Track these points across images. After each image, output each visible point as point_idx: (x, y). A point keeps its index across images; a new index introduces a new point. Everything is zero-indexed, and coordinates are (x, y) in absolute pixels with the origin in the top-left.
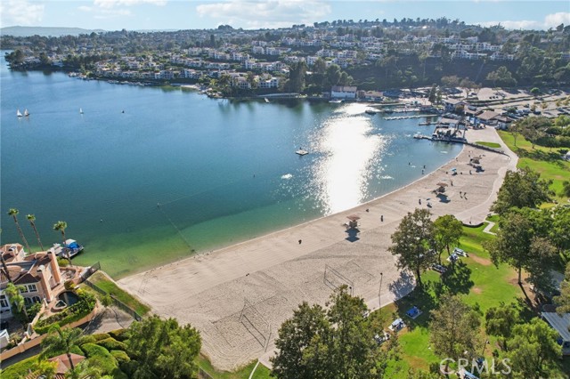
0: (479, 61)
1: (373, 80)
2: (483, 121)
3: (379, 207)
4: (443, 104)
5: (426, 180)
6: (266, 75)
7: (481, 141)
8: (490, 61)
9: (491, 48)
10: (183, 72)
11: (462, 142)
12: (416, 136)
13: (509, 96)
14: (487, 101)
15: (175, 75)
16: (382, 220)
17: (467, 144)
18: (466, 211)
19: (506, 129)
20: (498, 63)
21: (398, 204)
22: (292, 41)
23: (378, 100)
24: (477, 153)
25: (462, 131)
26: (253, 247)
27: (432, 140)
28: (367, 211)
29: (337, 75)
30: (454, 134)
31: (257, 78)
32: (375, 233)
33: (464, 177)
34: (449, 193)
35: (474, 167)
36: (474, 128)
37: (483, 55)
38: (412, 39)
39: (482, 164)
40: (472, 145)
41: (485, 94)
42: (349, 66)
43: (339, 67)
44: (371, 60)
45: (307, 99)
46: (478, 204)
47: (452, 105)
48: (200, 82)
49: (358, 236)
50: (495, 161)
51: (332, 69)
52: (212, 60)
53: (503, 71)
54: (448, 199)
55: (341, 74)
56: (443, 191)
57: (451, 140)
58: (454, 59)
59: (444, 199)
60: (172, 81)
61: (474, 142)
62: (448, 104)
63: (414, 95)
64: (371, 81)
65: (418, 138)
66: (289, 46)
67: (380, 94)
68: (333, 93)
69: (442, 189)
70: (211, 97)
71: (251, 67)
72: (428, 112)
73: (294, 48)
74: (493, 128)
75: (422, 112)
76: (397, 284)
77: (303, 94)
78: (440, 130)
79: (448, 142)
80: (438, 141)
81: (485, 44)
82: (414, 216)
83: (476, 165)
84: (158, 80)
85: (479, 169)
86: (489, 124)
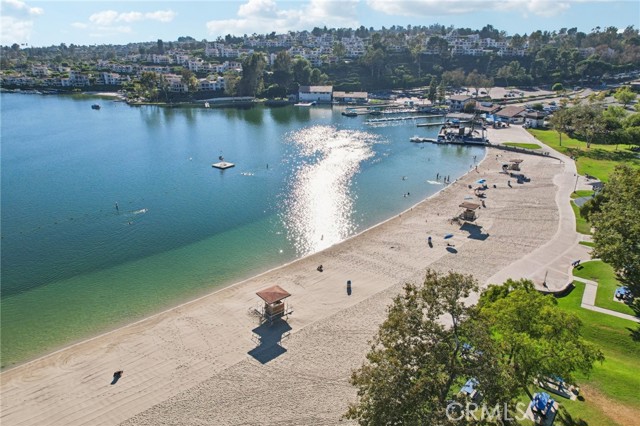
0: (484, 58)
1: (355, 80)
2: (505, 119)
3: (346, 259)
4: (447, 104)
5: (436, 200)
6: (212, 77)
7: (510, 141)
8: (498, 57)
9: (496, 45)
10: (102, 77)
11: (482, 143)
12: (414, 139)
13: (527, 94)
14: (502, 100)
16: (349, 291)
17: (490, 146)
18: (526, 257)
19: (539, 127)
20: (507, 58)
21: (386, 250)
23: (361, 102)
24: (509, 158)
25: (480, 131)
27: (439, 143)
28: (320, 269)
29: (307, 72)
30: (469, 134)
32: (327, 330)
33: (501, 192)
34: (483, 221)
35: (512, 175)
36: (494, 127)
37: (488, 51)
39: (523, 170)
40: (498, 147)
41: (497, 93)
42: (324, 64)
43: (308, 61)
44: (353, 58)
45: (267, 105)
46: (543, 241)
47: (459, 102)
48: (123, 89)
49: (283, 343)
50: (540, 166)
51: (301, 64)
53: (515, 67)
54: (483, 232)
55: (311, 71)
56: (472, 219)
57: (466, 141)
58: (455, 56)
59: (476, 233)
60: (85, 88)
61: (500, 142)
62: (453, 101)
63: (408, 96)
64: (355, 81)
65: (418, 141)
66: (251, 48)
67: (364, 95)
68: (301, 94)
69: (469, 215)
71: (195, 69)
72: (427, 113)
74: (520, 126)
75: (419, 113)
77: (260, 97)
78: (449, 130)
80: (447, 144)
81: (488, 40)
82: (425, 295)
83: (515, 172)
84: (66, 87)
85: (522, 179)
86: (512, 122)
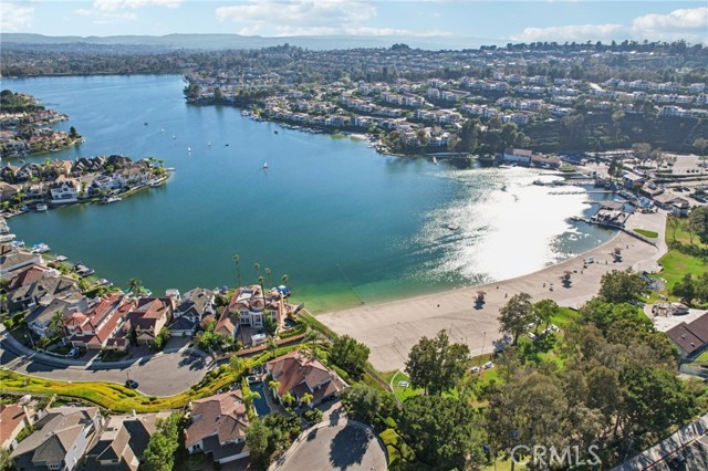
1: (555, 140)
6: (438, 129)
10: (353, 119)
11: (618, 228)
15: (346, 122)
16: (506, 297)
17: (623, 230)
22: (472, 82)
23: (554, 166)
25: (627, 215)
26: (405, 306)
27: (589, 223)
28: (497, 288)
29: (513, 135)
30: (616, 218)
31: (428, 131)
33: (598, 266)
34: (574, 280)
36: (643, 212)
37: (700, 111)
38: (617, 84)
39: (624, 254)
40: (628, 233)
41: (685, 164)
42: (530, 122)
45: (477, 160)
47: (630, 182)
48: (370, 132)
49: (482, 306)
50: (641, 252)
51: (508, 128)
52: (384, 103)
54: (571, 285)
55: (517, 134)
56: (569, 278)
57: (609, 224)
58: (660, 117)
59: (567, 285)
60: (341, 129)
61: (632, 229)
62: (627, 179)
63: (598, 161)
64: (553, 141)
65: (575, 220)
66: (468, 89)
67: (559, 159)
68: (506, 155)
70: (380, 152)
71: (423, 117)
73: (474, 91)
74: (666, 212)
75: (595, 186)
76: (499, 342)
77: (474, 154)
78: (602, 212)
79: (606, 227)
80: (593, 225)
84: (328, 127)
85: (618, 260)
86: (663, 208)
